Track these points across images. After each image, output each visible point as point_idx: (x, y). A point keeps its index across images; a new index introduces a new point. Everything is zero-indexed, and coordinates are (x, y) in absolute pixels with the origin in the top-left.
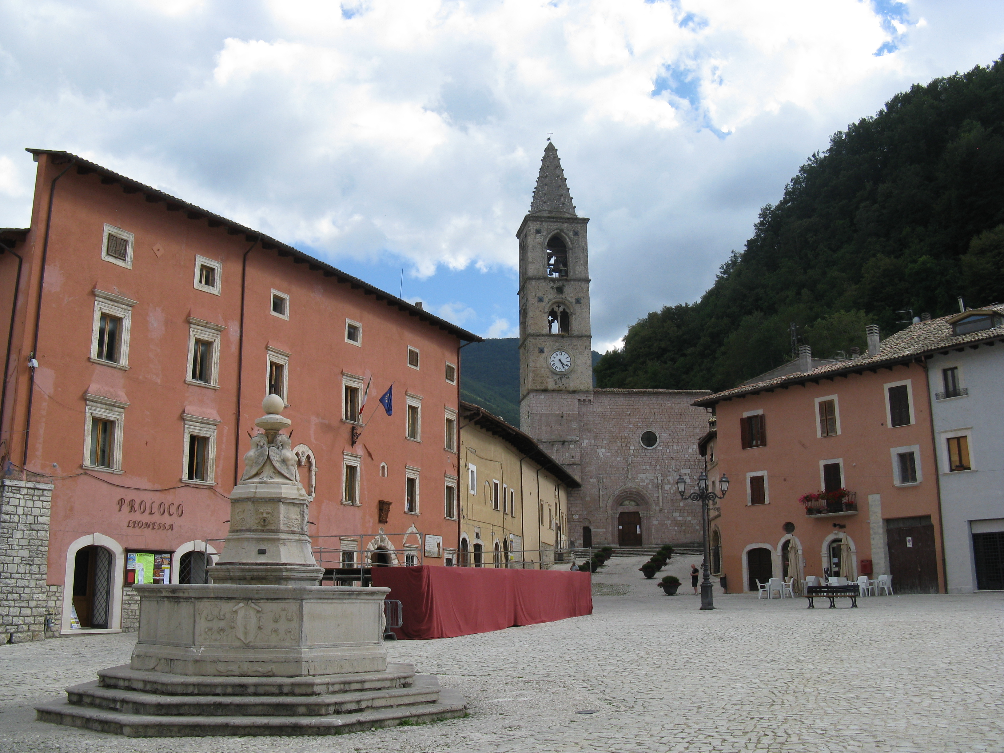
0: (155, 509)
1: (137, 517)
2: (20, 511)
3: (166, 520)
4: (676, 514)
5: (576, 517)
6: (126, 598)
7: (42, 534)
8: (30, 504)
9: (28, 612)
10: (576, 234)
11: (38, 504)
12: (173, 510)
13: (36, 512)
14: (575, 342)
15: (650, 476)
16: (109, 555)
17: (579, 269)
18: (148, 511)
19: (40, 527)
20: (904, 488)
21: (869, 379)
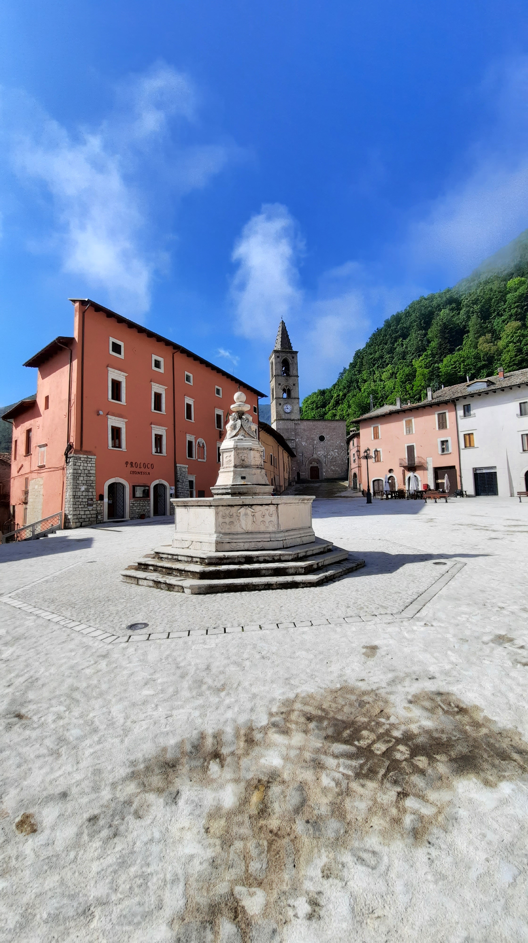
0: (142, 466)
1: (134, 469)
2: (81, 468)
3: (146, 470)
4: (332, 467)
5: (294, 468)
6: (131, 505)
7: (92, 478)
8: (86, 465)
9: (88, 512)
10: (293, 358)
11: (90, 465)
12: (149, 466)
13: (89, 468)
14: (293, 400)
15: (322, 452)
16: (123, 486)
17: (295, 372)
18: (139, 466)
19: (91, 475)
20: (443, 455)
21: (428, 410)
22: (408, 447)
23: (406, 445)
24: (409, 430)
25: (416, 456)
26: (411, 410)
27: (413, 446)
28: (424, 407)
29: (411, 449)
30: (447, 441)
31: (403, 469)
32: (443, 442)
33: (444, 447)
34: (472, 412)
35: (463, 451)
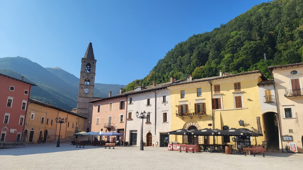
5: (86, 125)
10: (93, 63)
14: (90, 86)
20: (121, 123)
21: (118, 99)
24: (111, 109)
28: (116, 97)
29: (110, 118)
30: (123, 115)
31: (106, 129)
32: (122, 116)
33: (122, 118)
34: (133, 102)
35: (128, 121)
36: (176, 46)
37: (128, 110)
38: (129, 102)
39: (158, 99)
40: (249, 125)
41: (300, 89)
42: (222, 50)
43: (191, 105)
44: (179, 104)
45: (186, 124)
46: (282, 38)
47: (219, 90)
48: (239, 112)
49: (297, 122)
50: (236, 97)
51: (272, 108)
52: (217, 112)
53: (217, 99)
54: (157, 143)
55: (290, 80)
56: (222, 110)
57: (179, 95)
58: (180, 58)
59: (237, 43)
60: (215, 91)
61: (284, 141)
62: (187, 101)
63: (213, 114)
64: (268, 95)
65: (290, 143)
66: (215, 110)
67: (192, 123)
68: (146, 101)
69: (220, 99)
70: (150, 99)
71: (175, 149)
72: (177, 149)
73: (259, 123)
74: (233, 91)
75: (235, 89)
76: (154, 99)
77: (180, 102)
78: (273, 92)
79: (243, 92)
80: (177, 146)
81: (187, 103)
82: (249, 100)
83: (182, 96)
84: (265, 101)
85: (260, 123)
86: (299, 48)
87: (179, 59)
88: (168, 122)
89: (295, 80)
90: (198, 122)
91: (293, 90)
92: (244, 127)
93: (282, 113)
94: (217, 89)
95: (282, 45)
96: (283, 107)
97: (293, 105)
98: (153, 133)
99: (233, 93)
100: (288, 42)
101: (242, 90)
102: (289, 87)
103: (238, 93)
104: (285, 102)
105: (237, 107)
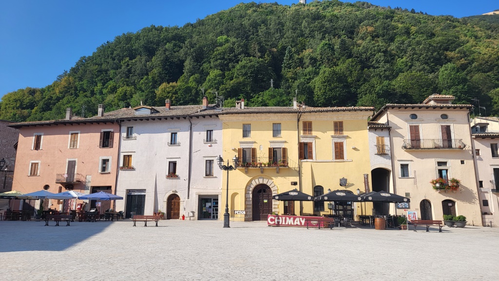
20: (102, 174)
21: (95, 127)
22: (69, 162)
23: (67, 160)
24: (73, 144)
25: (76, 172)
26: (78, 123)
27: (75, 161)
28: (92, 122)
29: (72, 165)
30: (108, 160)
31: (60, 185)
32: (105, 162)
33: (104, 166)
34: (134, 135)
35: (121, 172)
36: (118, 38)
37: (122, 150)
38: (124, 135)
39: (195, 134)
40: (353, 185)
41: (419, 140)
42: (204, 63)
43: (262, 149)
44: (238, 146)
45: (251, 181)
46: (290, 62)
47: (311, 130)
48: (339, 165)
49: (415, 183)
50: (336, 144)
51: (385, 163)
52: (306, 165)
53: (306, 144)
54: (193, 212)
55: (409, 126)
56: (314, 161)
57: (240, 132)
58: (128, 61)
59: (229, 56)
60: (304, 130)
61: (399, 208)
62: (255, 142)
63: (300, 167)
64: (380, 144)
65: (407, 212)
66: (303, 160)
67: (262, 179)
68: (167, 136)
69: (311, 143)
70: (178, 133)
71: (284, 223)
72: (287, 223)
73: (366, 183)
74: (332, 133)
75: (336, 130)
76: (188, 133)
77: (241, 143)
78: (387, 141)
79: (347, 137)
80: (287, 218)
81: (254, 146)
82: (355, 149)
83: (246, 134)
84: (376, 152)
85: (368, 182)
86: (310, 79)
87: (125, 63)
88: (216, 177)
89: (415, 126)
90: (273, 178)
91: (412, 140)
92: (346, 188)
93: (398, 170)
94: (307, 129)
95: (290, 71)
96: (399, 162)
97: (412, 161)
98: (182, 195)
99: (332, 137)
100: (297, 68)
101: (345, 133)
102: (408, 136)
103: (339, 137)
104: (402, 155)
105: (336, 158)
